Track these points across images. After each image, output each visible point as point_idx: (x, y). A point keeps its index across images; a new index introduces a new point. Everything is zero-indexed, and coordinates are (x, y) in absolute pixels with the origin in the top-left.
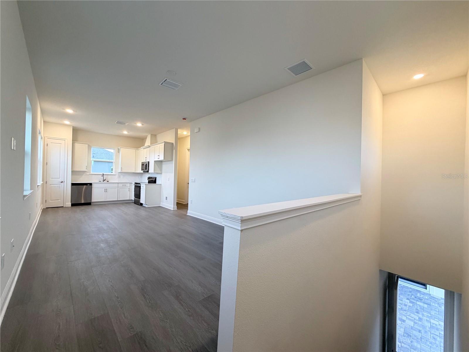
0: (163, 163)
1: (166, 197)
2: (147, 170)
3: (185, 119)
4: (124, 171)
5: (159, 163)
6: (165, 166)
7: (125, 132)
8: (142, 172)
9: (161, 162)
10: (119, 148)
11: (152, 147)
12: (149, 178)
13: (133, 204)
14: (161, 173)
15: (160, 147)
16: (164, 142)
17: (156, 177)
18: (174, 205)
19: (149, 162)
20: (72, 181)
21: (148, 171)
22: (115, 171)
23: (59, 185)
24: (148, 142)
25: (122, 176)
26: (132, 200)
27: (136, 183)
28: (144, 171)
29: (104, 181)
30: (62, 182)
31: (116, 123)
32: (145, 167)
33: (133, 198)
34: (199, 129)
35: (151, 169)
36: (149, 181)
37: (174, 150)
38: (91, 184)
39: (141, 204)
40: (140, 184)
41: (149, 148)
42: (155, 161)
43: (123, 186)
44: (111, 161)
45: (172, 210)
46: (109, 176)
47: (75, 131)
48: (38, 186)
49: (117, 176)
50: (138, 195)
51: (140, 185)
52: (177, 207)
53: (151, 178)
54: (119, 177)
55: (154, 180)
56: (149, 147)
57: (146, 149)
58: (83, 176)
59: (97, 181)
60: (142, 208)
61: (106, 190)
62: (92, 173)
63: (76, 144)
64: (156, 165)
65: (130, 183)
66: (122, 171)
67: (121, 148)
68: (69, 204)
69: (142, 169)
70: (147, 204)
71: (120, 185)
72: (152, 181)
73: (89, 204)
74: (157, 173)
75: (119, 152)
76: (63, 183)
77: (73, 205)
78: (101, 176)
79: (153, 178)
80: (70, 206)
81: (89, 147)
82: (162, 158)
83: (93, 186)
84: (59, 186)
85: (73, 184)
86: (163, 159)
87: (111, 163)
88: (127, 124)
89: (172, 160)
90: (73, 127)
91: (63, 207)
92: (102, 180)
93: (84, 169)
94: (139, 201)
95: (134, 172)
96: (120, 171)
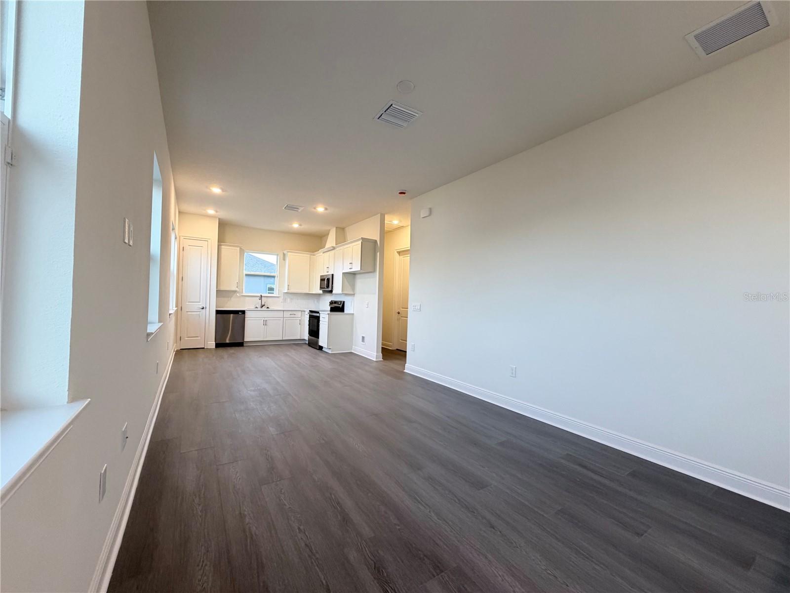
0: (358, 276)
1: (363, 338)
2: (330, 289)
3: (404, 193)
4: (291, 291)
5: (351, 276)
6: (360, 282)
7: (296, 225)
8: (321, 292)
9: (354, 274)
10: (285, 252)
11: (337, 249)
12: (331, 303)
13: (307, 347)
14: (354, 294)
15: (355, 248)
16: (362, 238)
17: (344, 302)
18: (377, 353)
19: (333, 275)
20: (216, 307)
21: (331, 291)
22: (278, 290)
23: (199, 313)
24: (331, 241)
25: (289, 300)
26: (304, 340)
27: (311, 311)
28: (324, 291)
29: (262, 306)
30: (203, 308)
31: (284, 208)
32: (327, 284)
33: (306, 336)
34: (430, 209)
35: (337, 287)
36: (331, 308)
37: (378, 254)
38: (243, 312)
39: (321, 348)
40: (318, 312)
41: (333, 251)
42: (343, 273)
43: (292, 316)
44: (272, 274)
45: (375, 360)
46: (270, 299)
47: (223, 226)
48: (170, 314)
49: (281, 299)
50: (314, 331)
51: (318, 315)
52: (383, 355)
53: (335, 302)
54: (285, 300)
55: (341, 306)
56: (334, 248)
57: (328, 253)
58: (232, 299)
59: (253, 308)
60: (323, 355)
61: (265, 323)
62: (244, 294)
63: (223, 247)
64: (345, 279)
65: (302, 311)
66: (289, 291)
67: (288, 252)
68: (212, 344)
69: (321, 288)
70: (330, 349)
71: (287, 314)
72: (337, 308)
73: (241, 344)
74: (346, 294)
75: (284, 259)
76: (204, 310)
77: (218, 345)
78: (258, 298)
79: (340, 303)
80: (214, 347)
81: (242, 252)
82: (357, 267)
83: (248, 314)
84: (199, 314)
85: (218, 312)
86: (359, 269)
87: (273, 279)
88: (301, 209)
89: (374, 271)
90: (219, 219)
91: (204, 348)
92: (259, 306)
93: (234, 288)
94: (317, 342)
95: (307, 292)
96: (286, 292)
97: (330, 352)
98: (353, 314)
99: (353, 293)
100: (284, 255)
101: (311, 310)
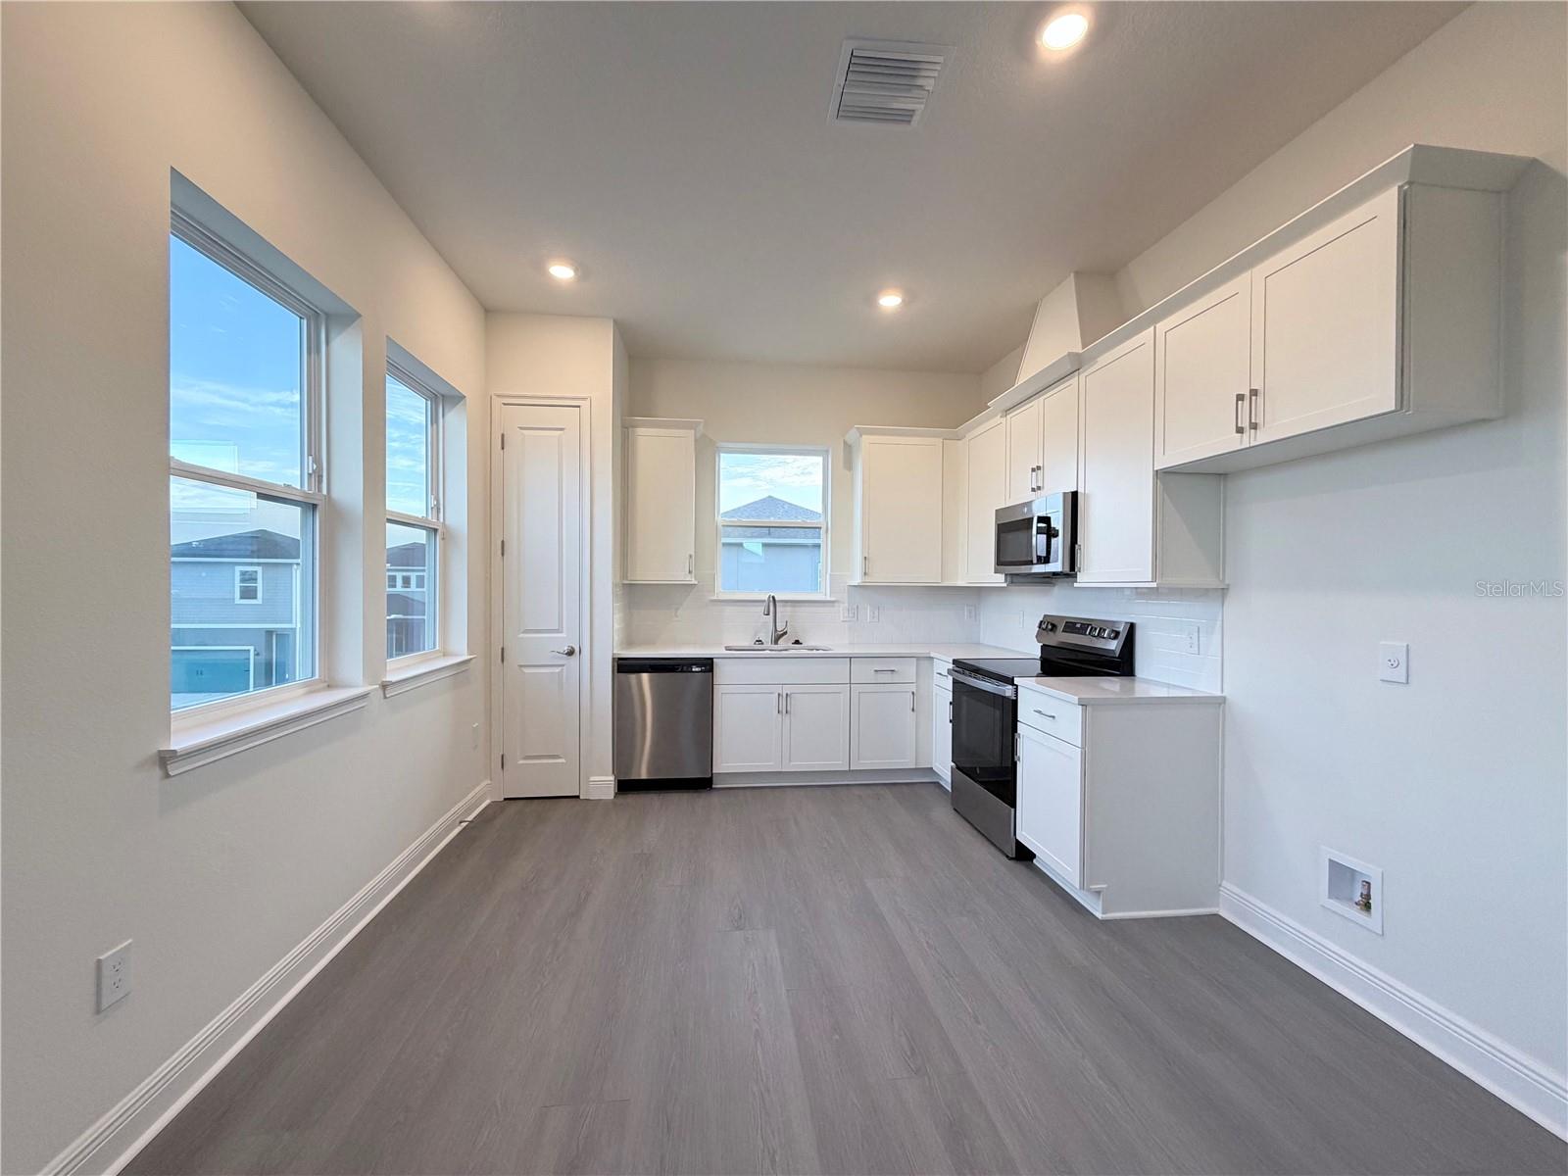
0: (1253, 484)
2: (1056, 566)
4: (880, 577)
5: (1201, 487)
7: (891, 303)
8: (999, 580)
9: (1218, 475)
10: (851, 436)
12: (1048, 625)
13: (943, 814)
17: (1132, 626)
19: (1075, 495)
20: (616, 648)
22: (832, 578)
23: (557, 670)
24: (1051, 341)
25: (869, 609)
26: (932, 778)
27: (960, 665)
28: (1013, 579)
29: (777, 639)
30: (571, 653)
32: (1039, 540)
33: (941, 764)
35: (1105, 557)
36: (1044, 647)
38: (707, 664)
39: (1028, 858)
40: (999, 676)
41: (1073, 380)
42: (1165, 471)
43: (883, 678)
46: (804, 613)
49: (841, 612)
51: (1008, 690)
53: (1071, 626)
54: (855, 615)
55: (1114, 646)
56: (1076, 365)
57: (1037, 402)
58: (679, 612)
59: (741, 646)
61: (785, 705)
62: (722, 592)
63: (641, 431)
64: (1173, 501)
65: (918, 658)
66: (872, 580)
67: (861, 433)
68: (602, 784)
69: (998, 562)
71: (863, 672)
73: (703, 784)
75: (849, 464)
76: (575, 658)
77: (625, 787)
78: (761, 609)
79: (1105, 633)
80: (612, 793)
81: (704, 445)
83: (723, 674)
84: (560, 674)
85: (620, 666)
90: (615, 322)
91: (578, 797)
92: (767, 637)
93: (682, 576)
94: (1010, 825)
95: (933, 578)
96: (857, 580)
97: (1099, 915)
98: (1220, 702)
99: (1211, 582)
100: (849, 450)
101: (959, 656)
